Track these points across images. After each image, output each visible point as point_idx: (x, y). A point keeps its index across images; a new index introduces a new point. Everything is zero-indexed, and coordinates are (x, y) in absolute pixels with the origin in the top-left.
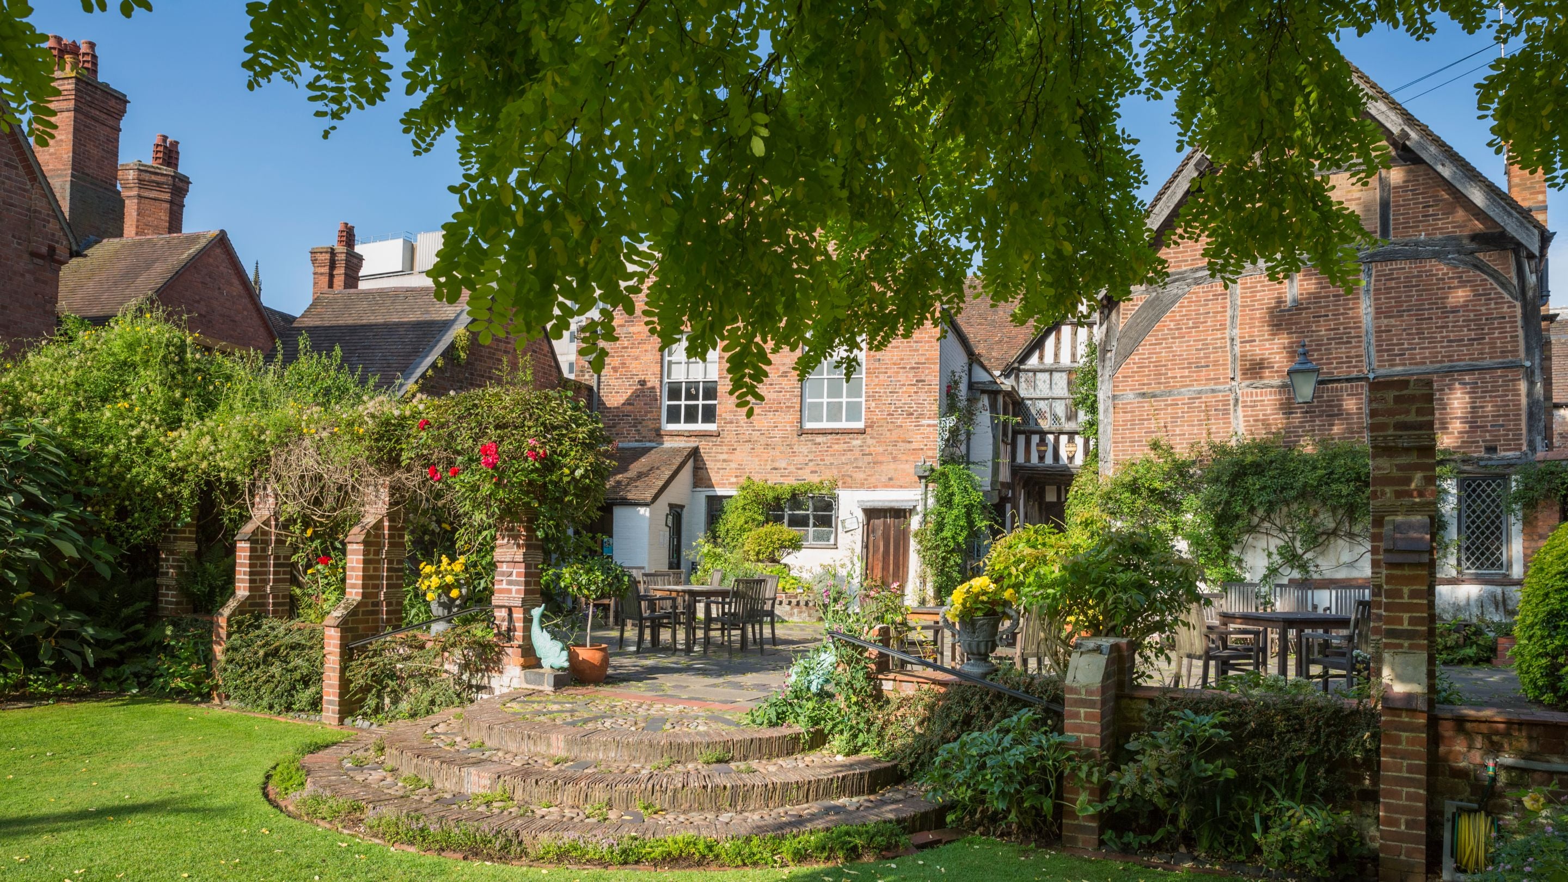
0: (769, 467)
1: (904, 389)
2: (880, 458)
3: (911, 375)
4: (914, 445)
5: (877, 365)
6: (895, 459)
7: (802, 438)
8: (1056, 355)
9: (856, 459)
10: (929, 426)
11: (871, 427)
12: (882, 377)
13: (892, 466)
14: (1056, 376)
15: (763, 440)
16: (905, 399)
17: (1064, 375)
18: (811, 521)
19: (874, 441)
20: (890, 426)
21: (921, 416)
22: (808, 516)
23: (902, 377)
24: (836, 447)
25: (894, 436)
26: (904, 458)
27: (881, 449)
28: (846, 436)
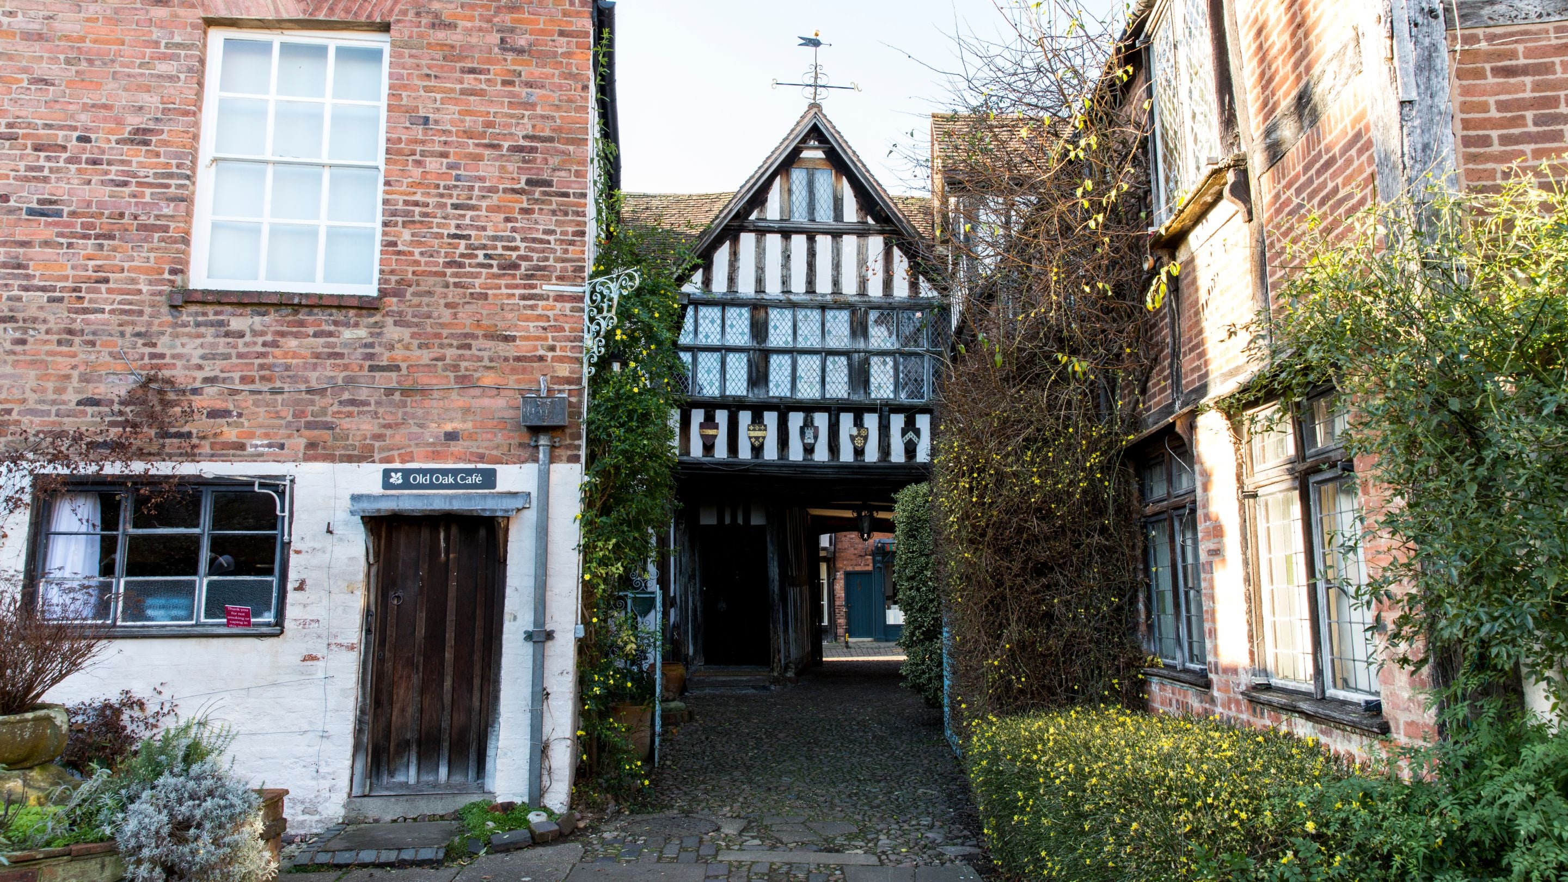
0: (71, 397)
1: (495, 199)
2: (424, 379)
3: (511, 167)
4: (522, 347)
5: (418, 131)
6: (465, 382)
7: (186, 316)
8: (732, 280)
9: (351, 381)
10: (560, 298)
11: (398, 293)
12: (433, 164)
13: (457, 400)
14: (732, 312)
15: (58, 317)
16: (495, 225)
17: (745, 312)
18: (205, 555)
19: (406, 333)
20: (453, 294)
21: (539, 272)
22: (196, 540)
23: (489, 169)
24: (292, 343)
25: (466, 317)
26: (489, 379)
27: (425, 356)
28: (321, 316)
